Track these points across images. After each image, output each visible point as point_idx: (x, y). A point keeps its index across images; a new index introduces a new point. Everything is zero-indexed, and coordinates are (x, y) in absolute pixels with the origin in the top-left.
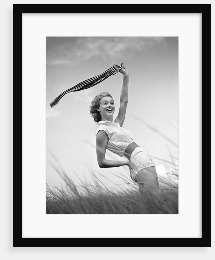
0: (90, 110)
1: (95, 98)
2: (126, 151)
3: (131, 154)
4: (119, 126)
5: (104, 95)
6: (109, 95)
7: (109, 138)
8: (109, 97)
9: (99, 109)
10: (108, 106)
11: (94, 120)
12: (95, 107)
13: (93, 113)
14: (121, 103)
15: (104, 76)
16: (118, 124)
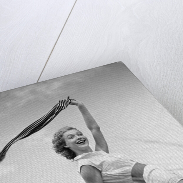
0: (55, 150)
1: (55, 137)
2: (133, 176)
3: (142, 177)
4: (105, 153)
5: (64, 130)
6: (71, 129)
7: (100, 169)
8: (72, 130)
9: (66, 145)
10: (77, 139)
11: (67, 158)
12: (59, 145)
13: (61, 152)
14: (91, 131)
15: (54, 113)
16: (102, 152)
